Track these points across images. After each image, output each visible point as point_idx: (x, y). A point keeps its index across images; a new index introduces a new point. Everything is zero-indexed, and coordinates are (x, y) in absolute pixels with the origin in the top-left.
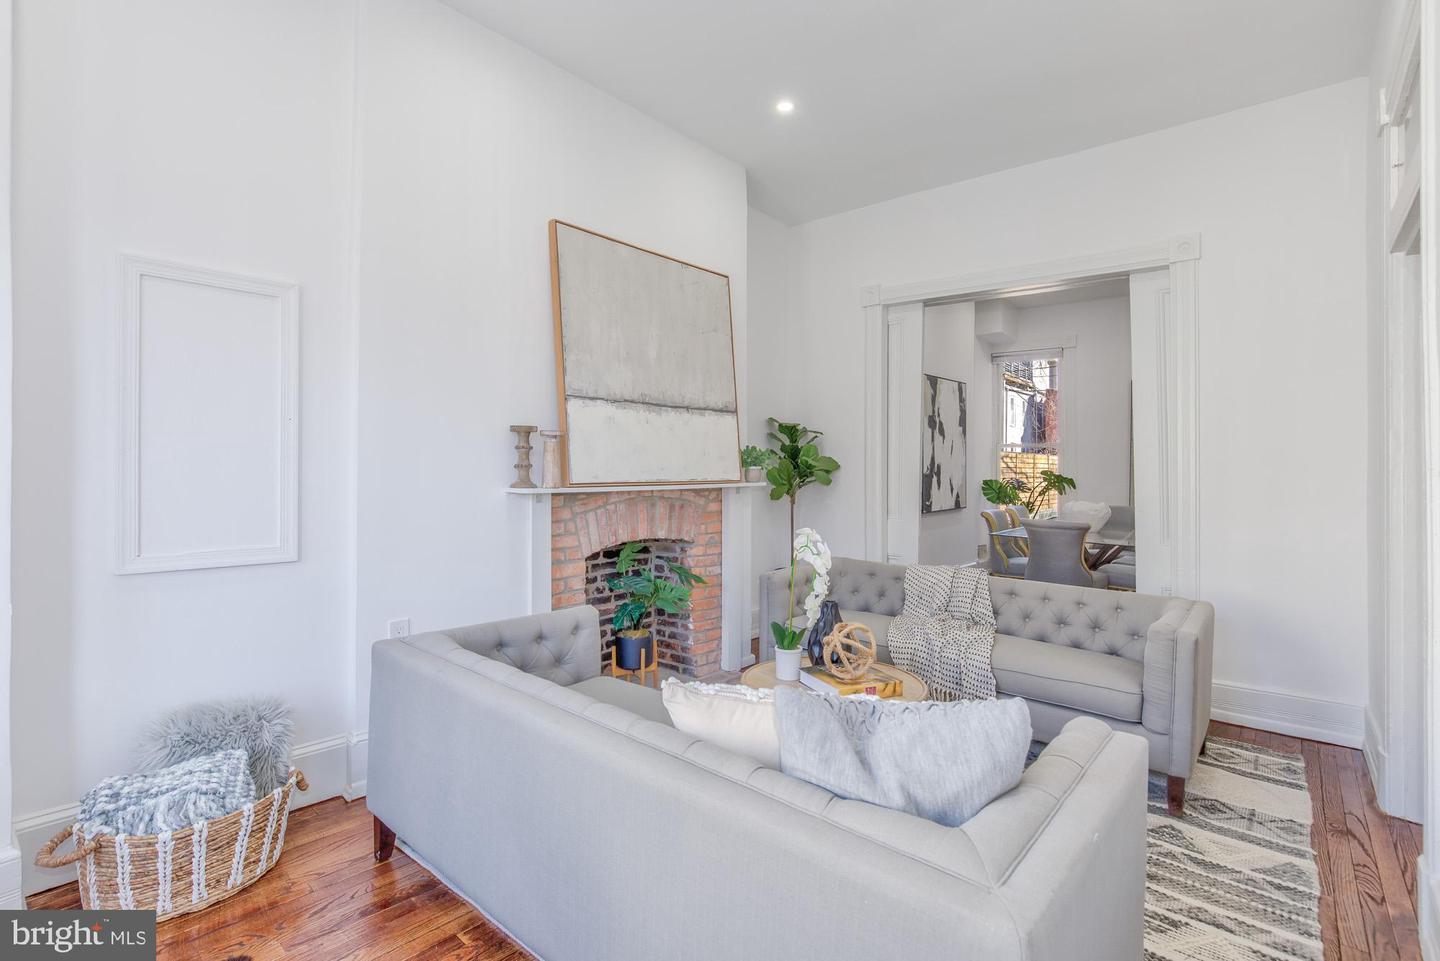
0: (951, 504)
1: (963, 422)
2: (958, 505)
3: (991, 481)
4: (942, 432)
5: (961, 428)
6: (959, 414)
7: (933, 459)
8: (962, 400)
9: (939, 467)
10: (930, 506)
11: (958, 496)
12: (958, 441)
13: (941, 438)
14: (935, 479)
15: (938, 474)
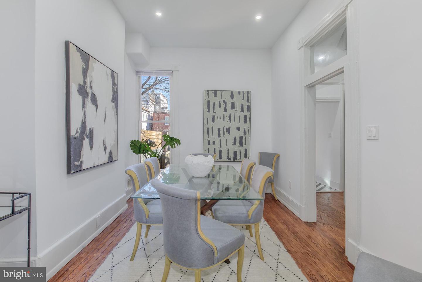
0: (106, 159)
1: (115, 98)
2: (111, 160)
3: (135, 141)
4: (94, 101)
5: (113, 104)
6: (111, 93)
7: (84, 124)
8: (114, 84)
9: (91, 131)
10: (81, 165)
11: (111, 153)
12: (111, 113)
13: (94, 107)
14: (86, 141)
15: (91, 136)
